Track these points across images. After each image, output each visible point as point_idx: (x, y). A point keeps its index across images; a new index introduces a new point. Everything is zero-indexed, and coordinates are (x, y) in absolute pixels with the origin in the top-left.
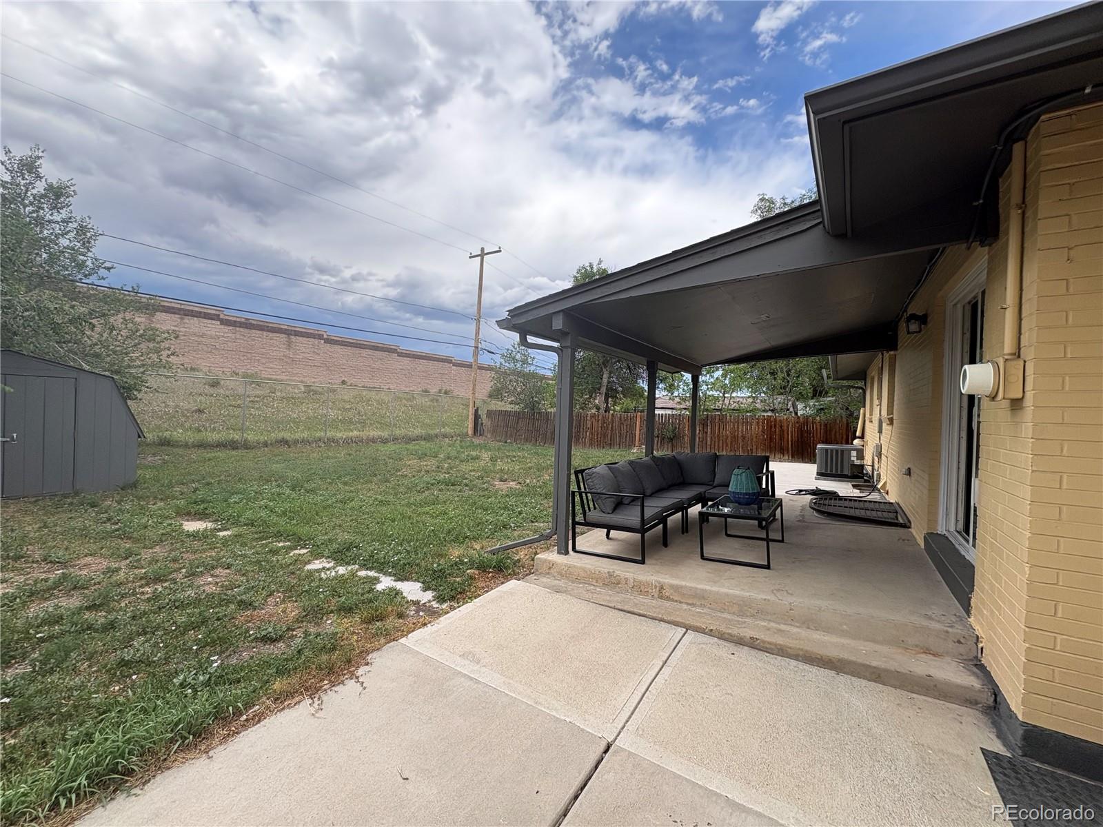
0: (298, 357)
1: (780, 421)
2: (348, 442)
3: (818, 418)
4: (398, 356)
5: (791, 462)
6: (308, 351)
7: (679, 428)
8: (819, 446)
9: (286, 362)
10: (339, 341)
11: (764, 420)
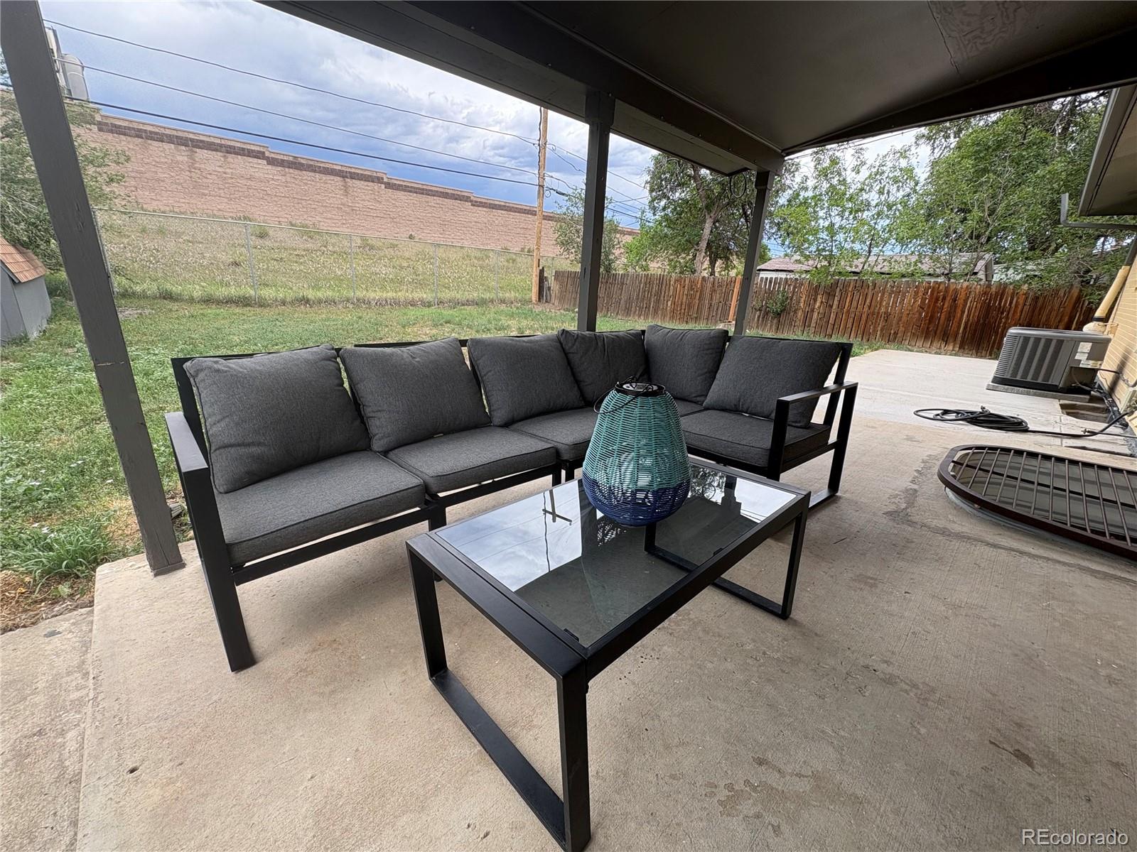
0: (357, 205)
1: (956, 291)
2: (381, 303)
3: (1025, 287)
4: (472, 205)
5: (955, 355)
6: (368, 198)
7: (791, 299)
8: (1013, 331)
9: (345, 212)
10: (402, 185)
11: (926, 289)
